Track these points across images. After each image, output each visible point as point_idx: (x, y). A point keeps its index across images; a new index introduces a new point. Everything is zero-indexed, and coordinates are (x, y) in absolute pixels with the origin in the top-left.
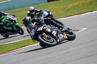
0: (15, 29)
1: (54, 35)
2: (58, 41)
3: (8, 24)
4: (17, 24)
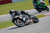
0: (44, 8)
1: (24, 20)
2: (26, 24)
3: (40, 5)
4: (45, 5)
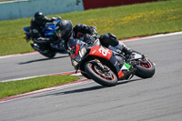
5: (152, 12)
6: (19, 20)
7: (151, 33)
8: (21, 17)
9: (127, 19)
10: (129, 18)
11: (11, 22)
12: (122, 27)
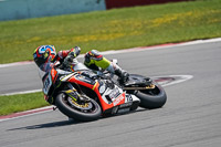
5: (189, 14)
6: (27, 21)
7: (187, 38)
8: (30, 16)
9: (158, 21)
10: (162, 19)
11: (18, 22)
12: (152, 31)
